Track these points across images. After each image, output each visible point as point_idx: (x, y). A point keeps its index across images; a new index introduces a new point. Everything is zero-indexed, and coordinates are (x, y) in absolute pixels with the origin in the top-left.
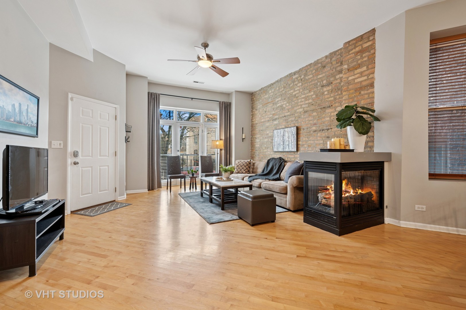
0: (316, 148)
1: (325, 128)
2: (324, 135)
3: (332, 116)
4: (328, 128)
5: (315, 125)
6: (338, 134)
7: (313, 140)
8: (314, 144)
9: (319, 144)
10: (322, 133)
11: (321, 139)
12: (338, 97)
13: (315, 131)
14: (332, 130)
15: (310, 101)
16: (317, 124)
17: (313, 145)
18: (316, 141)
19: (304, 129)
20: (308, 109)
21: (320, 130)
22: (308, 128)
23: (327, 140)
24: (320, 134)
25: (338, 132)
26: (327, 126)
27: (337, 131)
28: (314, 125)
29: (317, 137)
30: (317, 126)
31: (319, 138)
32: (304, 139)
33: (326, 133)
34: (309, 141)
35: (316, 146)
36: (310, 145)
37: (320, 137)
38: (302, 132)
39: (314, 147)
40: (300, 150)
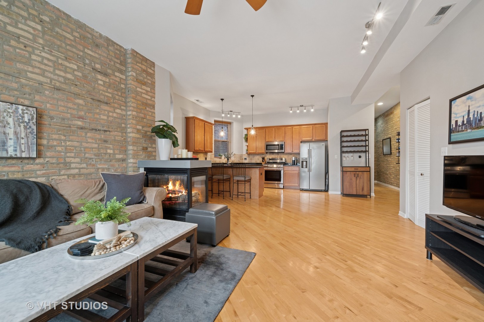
0: (85, 154)
1: (100, 128)
2: (98, 136)
3: (110, 116)
4: (105, 129)
5: (82, 120)
6: (119, 139)
7: (77, 140)
8: (81, 147)
9: (90, 148)
10: (95, 134)
11: (94, 141)
12: (117, 97)
13: (82, 128)
14: (111, 133)
15: (69, 76)
16: (86, 119)
17: (78, 149)
18: (84, 144)
19: (52, 118)
20: (64, 86)
21: (93, 129)
22: (64, 119)
23: (105, 144)
24: (93, 134)
25: (119, 137)
26: (103, 127)
27: (117, 136)
28: (79, 118)
29: (86, 137)
30: (85, 122)
31: (90, 140)
32: (54, 136)
33: (102, 135)
34: (69, 141)
35: (85, 150)
36: (72, 148)
37: (92, 139)
38: (46, 121)
39: (80, 152)
40: (43, 156)
